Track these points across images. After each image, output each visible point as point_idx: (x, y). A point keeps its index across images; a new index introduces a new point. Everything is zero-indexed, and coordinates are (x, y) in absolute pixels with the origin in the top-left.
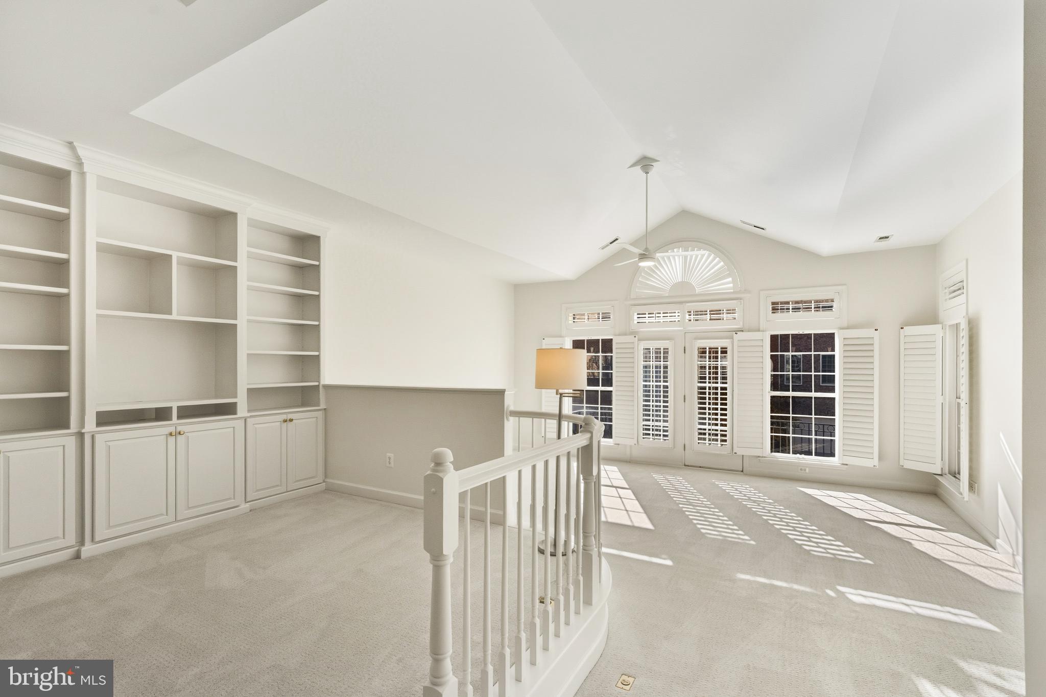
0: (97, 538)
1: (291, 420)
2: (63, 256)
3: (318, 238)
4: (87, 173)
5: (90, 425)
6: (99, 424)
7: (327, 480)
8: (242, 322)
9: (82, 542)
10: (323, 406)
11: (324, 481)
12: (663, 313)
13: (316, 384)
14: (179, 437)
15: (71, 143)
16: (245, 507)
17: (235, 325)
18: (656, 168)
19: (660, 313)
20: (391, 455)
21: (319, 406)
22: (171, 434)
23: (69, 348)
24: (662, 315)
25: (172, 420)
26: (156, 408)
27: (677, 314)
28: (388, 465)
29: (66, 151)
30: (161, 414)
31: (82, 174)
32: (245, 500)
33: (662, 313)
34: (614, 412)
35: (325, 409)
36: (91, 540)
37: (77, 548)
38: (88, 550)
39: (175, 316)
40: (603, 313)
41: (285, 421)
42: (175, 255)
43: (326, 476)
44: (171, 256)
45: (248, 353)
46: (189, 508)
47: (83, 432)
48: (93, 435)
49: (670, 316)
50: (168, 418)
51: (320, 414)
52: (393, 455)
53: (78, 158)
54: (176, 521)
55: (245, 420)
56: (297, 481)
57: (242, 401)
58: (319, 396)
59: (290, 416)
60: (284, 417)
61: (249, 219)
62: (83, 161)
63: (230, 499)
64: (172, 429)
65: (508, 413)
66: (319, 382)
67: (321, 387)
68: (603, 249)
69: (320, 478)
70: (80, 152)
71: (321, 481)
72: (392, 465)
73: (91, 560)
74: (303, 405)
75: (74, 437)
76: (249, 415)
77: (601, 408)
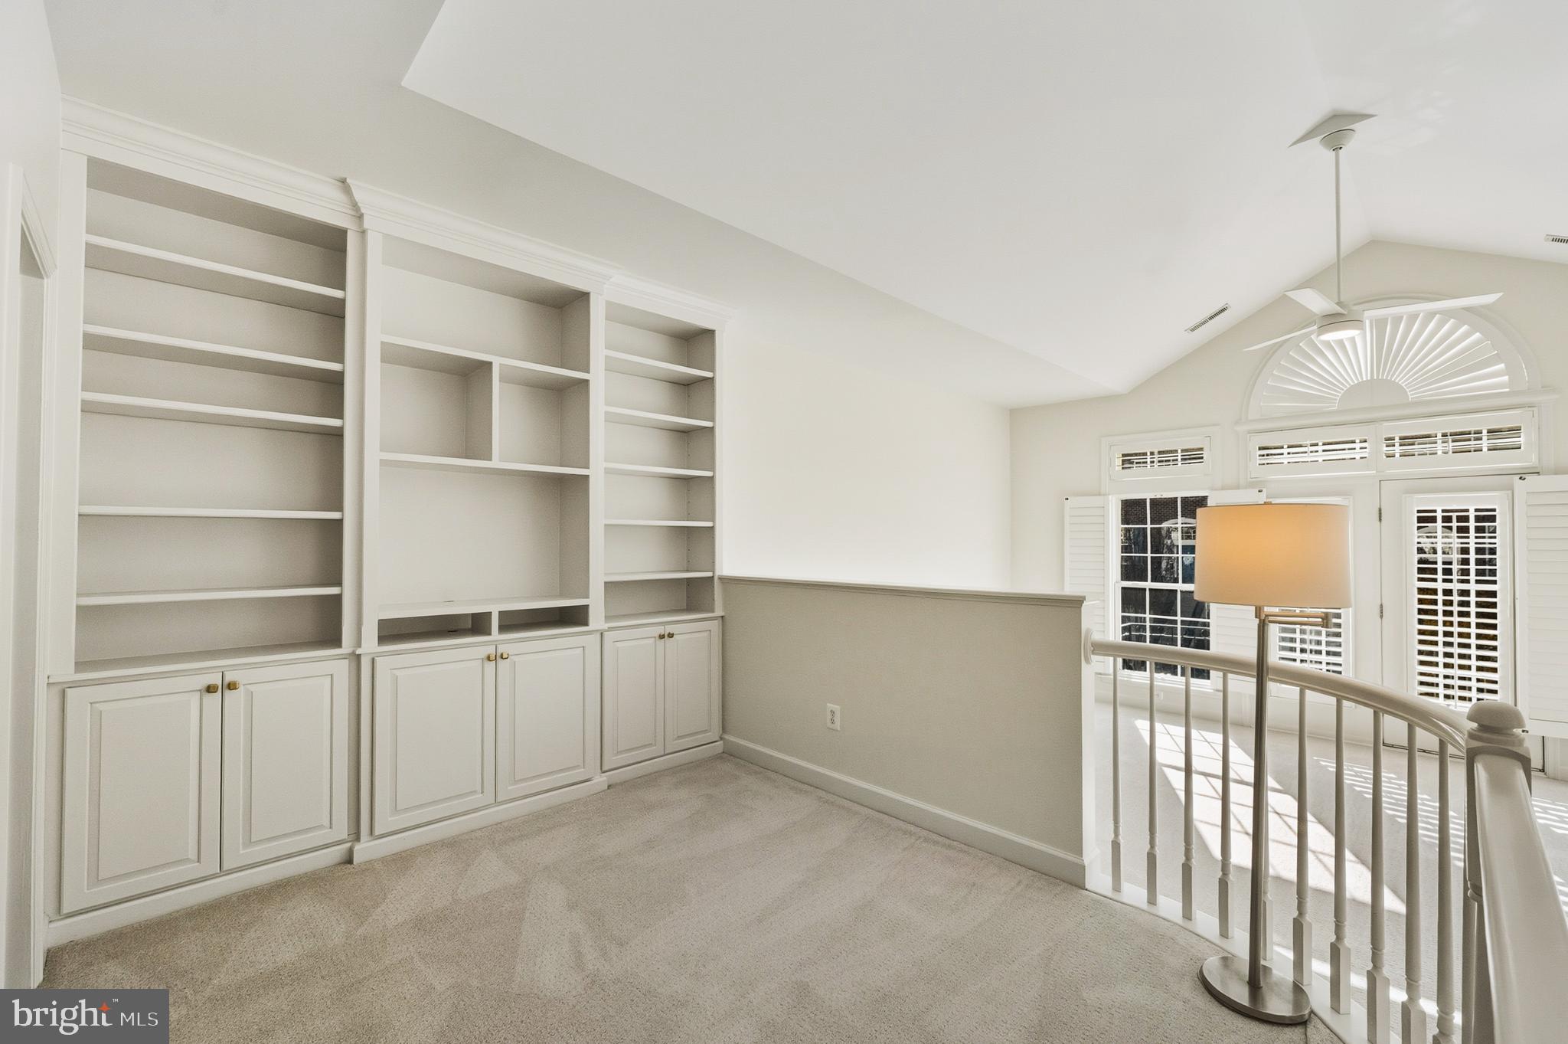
0: (377, 832)
1: (671, 636)
2: (335, 366)
3: (710, 333)
4: (369, 231)
5: (370, 642)
6: (383, 639)
7: (726, 737)
8: (596, 472)
9: (357, 838)
10: (719, 612)
11: (721, 738)
12: (1324, 444)
13: (710, 574)
14: (500, 661)
15: (343, 181)
16: (600, 780)
17: (587, 477)
18: (1361, 136)
19: (1317, 445)
20: (836, 708)
21: (713, 612)
22: (488, 658)
23: (343, 515)
24: (1320, 448)
25: (490, 634)
26: (472, 614)
27: (1357, 445)
28: (829, 724)
29: (338, 195)
30: (477, 624)
31: (363, 232)
32: (601, 769)
33: (1320, 444)
34: (1212, 629)
35: (722, 617)
36: (370, 833)
37: (349, 845)
38: (363, 851)
39: (496, 463)
40: (1182, 451)
41: (662, 637)
42: (497, 362)
43: (724, 729)
44: (490, 363)
45: (607, 523)
46: (516, 782)
47: (357, 653)
48: (373, 659)
49: (1349, 449)
50: (487, 631)
51: (715, 626)
52: (838, 707)
53: (355, 206)
54: (496, 803)
55: (602, 634)
56: (679, 737)
57: (596, 601)
58: (713, 594)
59: (669, 629)
60: (660, 630)
61: (609, 304)
62: (363, 211)
63: (577, 767)
64: (491, 650)
65: (1090, 648)
66: (714, 572)
67: (716, 578)
68: (1193, 330)
69: (715, 734)
70: (358, 195)
71: (717, 738)
72: (838, 725)
73: (369, 867)
74: (690, 608)
75: (347, 661)
76: (606, 626)
77: (1182, 621)
